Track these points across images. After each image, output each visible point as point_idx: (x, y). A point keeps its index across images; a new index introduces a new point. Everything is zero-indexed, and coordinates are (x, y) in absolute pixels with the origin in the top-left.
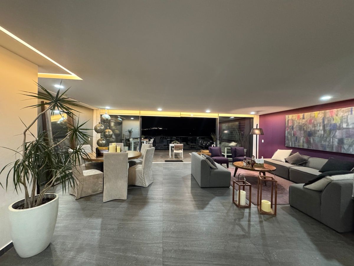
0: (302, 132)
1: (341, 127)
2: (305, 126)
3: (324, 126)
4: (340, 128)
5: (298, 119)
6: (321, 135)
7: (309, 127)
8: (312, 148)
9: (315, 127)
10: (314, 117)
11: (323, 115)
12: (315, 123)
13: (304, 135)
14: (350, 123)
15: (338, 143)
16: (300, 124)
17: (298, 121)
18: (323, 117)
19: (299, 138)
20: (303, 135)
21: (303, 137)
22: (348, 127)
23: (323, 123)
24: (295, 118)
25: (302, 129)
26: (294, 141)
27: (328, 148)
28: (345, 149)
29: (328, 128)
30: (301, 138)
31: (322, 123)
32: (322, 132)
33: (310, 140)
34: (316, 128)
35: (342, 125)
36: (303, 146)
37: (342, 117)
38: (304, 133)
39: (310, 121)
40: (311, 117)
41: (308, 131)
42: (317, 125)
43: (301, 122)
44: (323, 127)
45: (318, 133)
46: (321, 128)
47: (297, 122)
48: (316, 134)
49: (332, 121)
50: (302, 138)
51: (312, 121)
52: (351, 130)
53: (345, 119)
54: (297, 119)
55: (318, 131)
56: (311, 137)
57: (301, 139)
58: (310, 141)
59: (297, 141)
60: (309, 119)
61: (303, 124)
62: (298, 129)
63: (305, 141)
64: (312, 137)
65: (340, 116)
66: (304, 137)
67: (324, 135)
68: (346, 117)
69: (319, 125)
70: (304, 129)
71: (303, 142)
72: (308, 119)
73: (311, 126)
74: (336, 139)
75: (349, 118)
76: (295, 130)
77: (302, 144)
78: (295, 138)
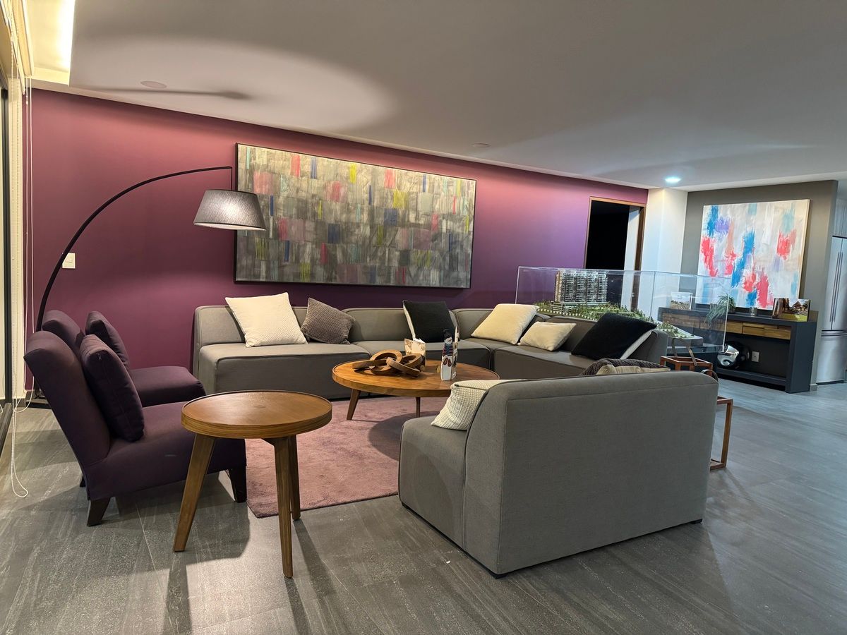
0: (310, 225)
1: (406, 220)
2: (318, 203)
3: (372, 214)
4: (405, 224)
5: (292, 174)
6: (365, 238)
7: (331, 211)
8: (338, 282)
9: (349, 211)
10: (347, 178)
11: (369, 178)
12: (350, 201)
13: (315, 236)
14: (421, 213)
15: (400, 263)
16: (303, 195)
17: (293, 181)
18: (369, 183)
19: (299, 246)
20: (310, 237)
21: (313, 243)
22: (417, 222)
23: (370, 204)
24: (283, 168)
25: (309, 215)
26: (279, 259)
27: (379, 275)
28: (411, 276)
29: (380, 220)
30: (305, 245)
31: (367, 202)
32: (368, 231)
33: (333, 253)
34: (353, 216)
35: (408, 215)
36: (312, 275)
37: (409, 193)
38: (316, 229)
39: (336, 188)
40: (339, 178)
41: (329, 225)
42: (356, 208)
43: (304, 185)
44: (369, 215)
45: (356, 232)
46: (365, 217)
47: (288, 186)
48: (351, 235)
49: (389, 201)
50: (309, 248)
51: (342, 191)
52: (422, 230)
53: (413, 200)
54: (289, 172)
55: (358, 226)
56: (337, 245)
57: (304, 252)
58: (335, 256)
59: (292, 258)
60: (332, 183)
61: (313, 196)
62: (294, 211)
63: (319, 256)
64: (341, 244)
65: (405, 191)
66: (317, 243)
67: (371, 239)
68: (414, 196)
69: (359, 205)
70: (315, 215)
71: (313, 261)
72: (329, 182)
73: (337, 207)
74: (396, 250)
75: (419, 200)
76: (280, 214)
77: (307, 268)
78: (283, 246)
